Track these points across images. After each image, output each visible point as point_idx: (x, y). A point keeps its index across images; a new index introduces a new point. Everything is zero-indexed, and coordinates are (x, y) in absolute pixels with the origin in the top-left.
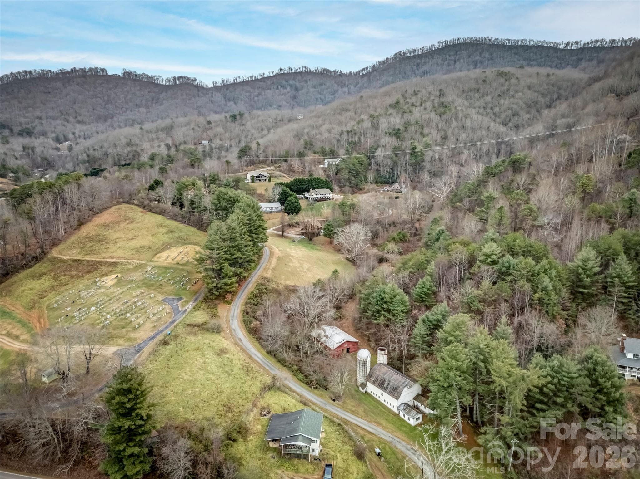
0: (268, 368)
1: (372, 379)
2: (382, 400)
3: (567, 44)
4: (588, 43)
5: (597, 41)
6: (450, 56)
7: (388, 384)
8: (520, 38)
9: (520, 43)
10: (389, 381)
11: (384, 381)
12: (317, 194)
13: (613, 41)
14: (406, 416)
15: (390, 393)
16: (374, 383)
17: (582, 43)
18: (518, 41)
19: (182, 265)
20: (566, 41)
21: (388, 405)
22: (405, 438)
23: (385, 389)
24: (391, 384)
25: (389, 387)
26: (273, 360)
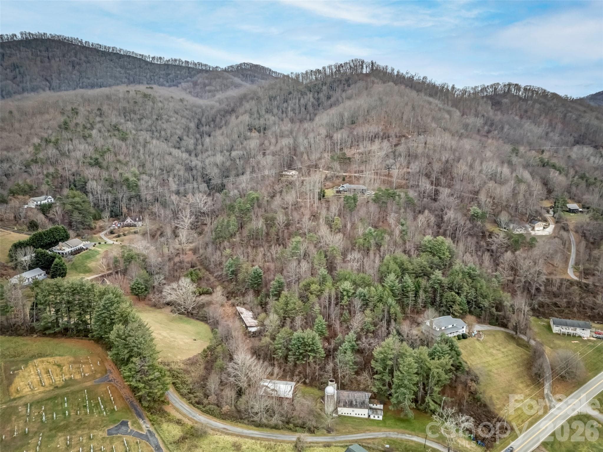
0: (274, 438)
1: (342, 404)
2: (353, 415)
3: (153, 58)
4: (169, 60)
5: (175, 60)
6: (40, 51)
7: (356, 402)
8: (111, 45)
9: (111, 50)
10: (356, 400)
11: (352, 402)
12: (69, 246)
13: (187, 62)
14: (376, 417)
15: (361, 407)
16: (344, 406)
17: (165, 60)
18: (109, 48)
19: (63, 387)
20: (152, 56)
21: (360, 416)
22: (388, 430)
23: (356, 406)
24: (358, 401)
25: (358, 403)
26: (268, 429)
